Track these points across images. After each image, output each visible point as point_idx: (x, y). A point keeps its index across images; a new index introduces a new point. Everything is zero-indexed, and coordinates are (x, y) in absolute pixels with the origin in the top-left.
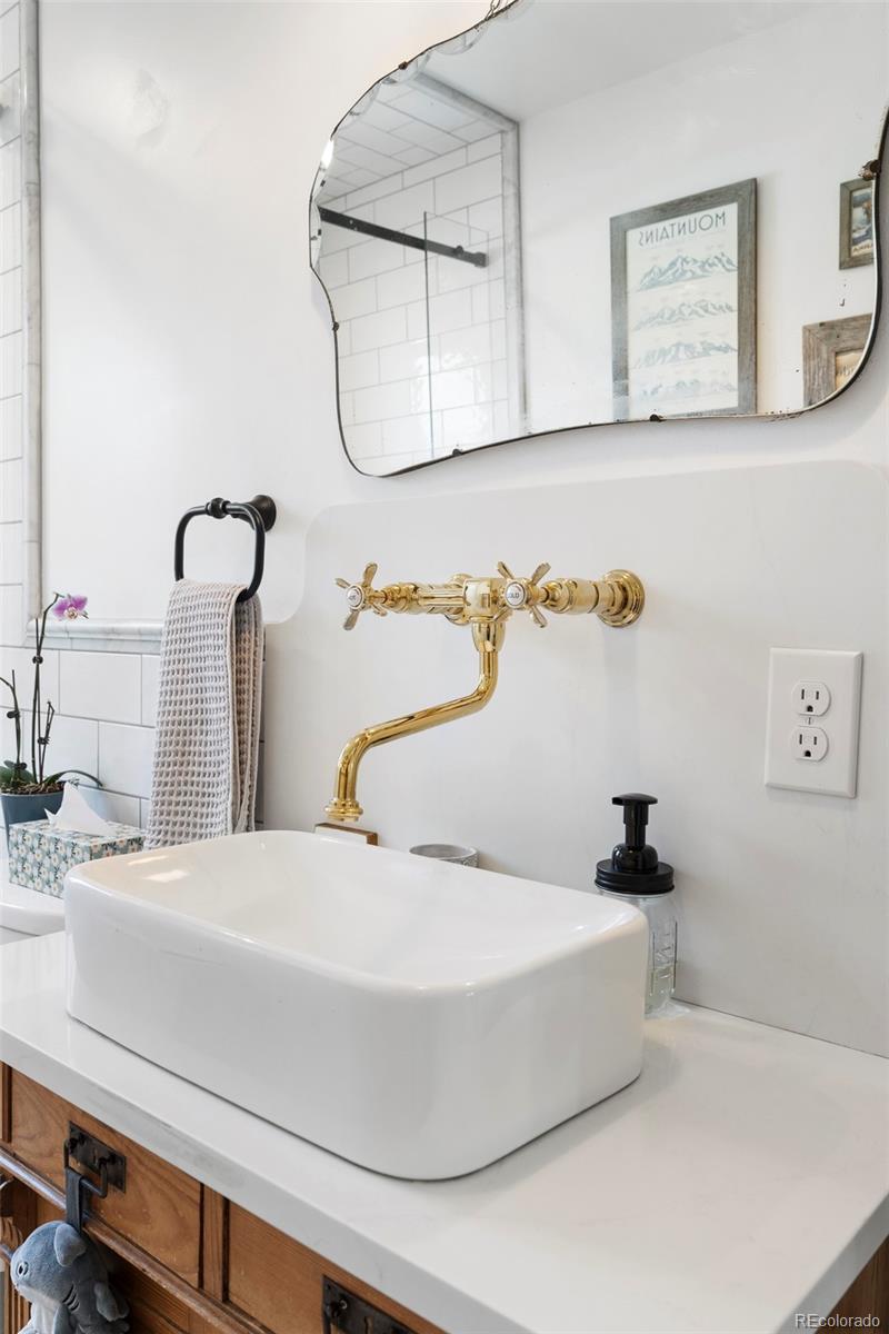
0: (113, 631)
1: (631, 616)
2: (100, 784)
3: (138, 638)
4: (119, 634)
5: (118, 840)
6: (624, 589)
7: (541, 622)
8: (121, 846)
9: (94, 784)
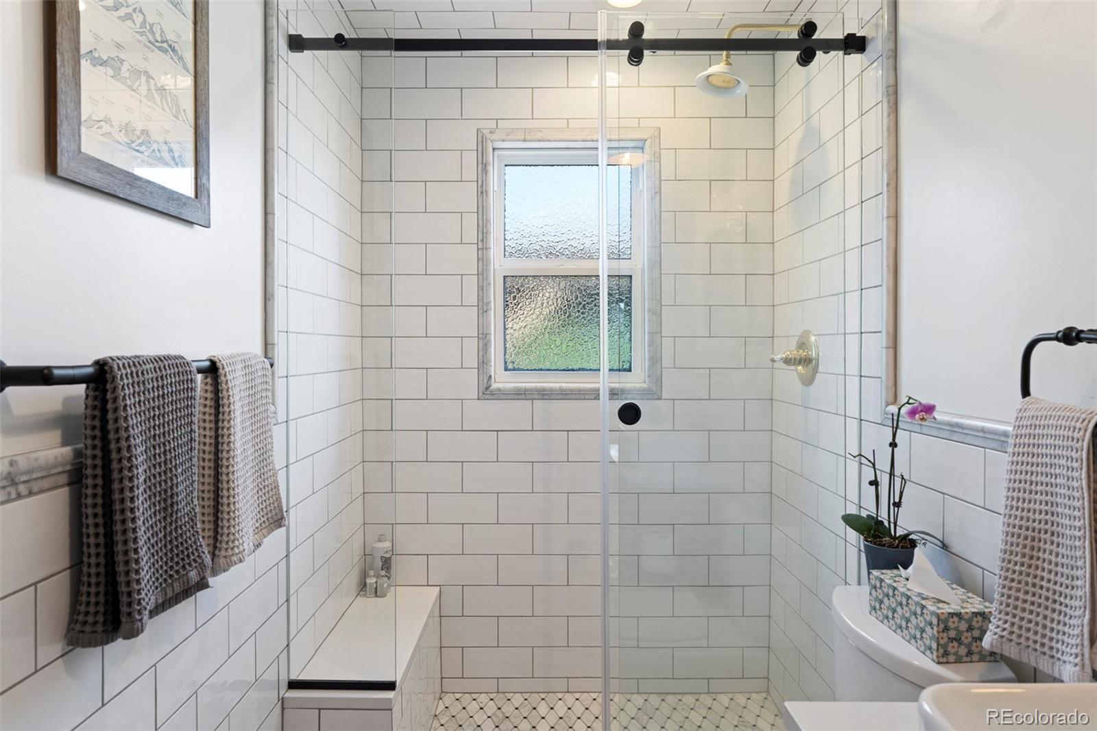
0: (958, 425)
2: (945, 546)
3: (981, 434)
4: (963, 428)
5: (963, 611)
8: (966, 617)
9: (940, 544)
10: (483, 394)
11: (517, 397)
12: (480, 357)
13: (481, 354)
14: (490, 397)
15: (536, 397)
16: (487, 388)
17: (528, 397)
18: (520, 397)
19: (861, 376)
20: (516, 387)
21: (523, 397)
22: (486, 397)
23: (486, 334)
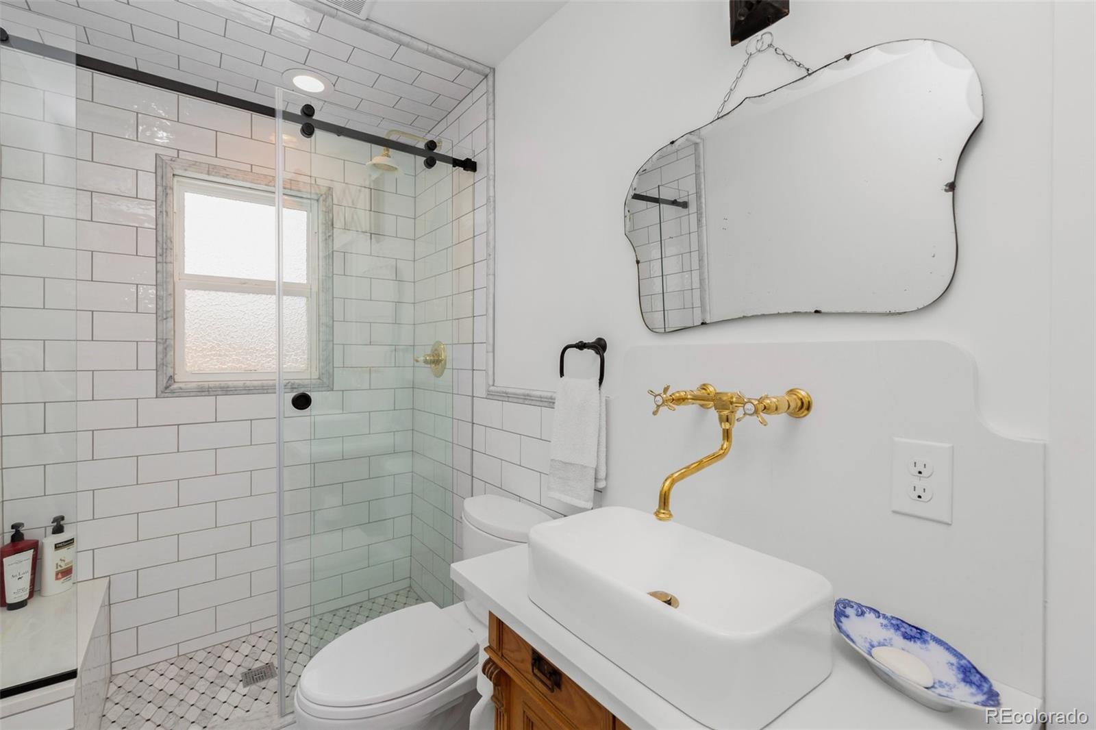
0: (528, 395)
1: (806, 412)
3: (540, 399)
4: (531, 397)
6: (801, 399)
7: (764, 423)
10: (162, 392)
11: (199, 394)
12: (159, 360)
13: (160, 356)
14: (170, 395)
15: (220, 393)
16: (167, 388)
17: (212, 393)
18: (203, 394)
19: (473, 370)
20: (199, 386)
21: (206, 393)
22: (166, 395)
23: (166, 339)
